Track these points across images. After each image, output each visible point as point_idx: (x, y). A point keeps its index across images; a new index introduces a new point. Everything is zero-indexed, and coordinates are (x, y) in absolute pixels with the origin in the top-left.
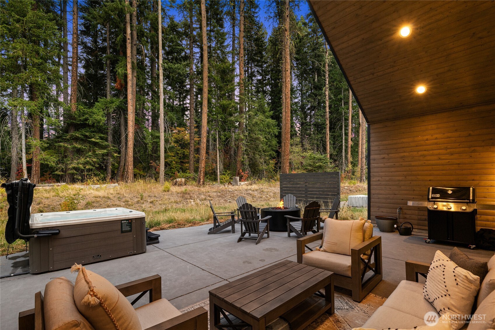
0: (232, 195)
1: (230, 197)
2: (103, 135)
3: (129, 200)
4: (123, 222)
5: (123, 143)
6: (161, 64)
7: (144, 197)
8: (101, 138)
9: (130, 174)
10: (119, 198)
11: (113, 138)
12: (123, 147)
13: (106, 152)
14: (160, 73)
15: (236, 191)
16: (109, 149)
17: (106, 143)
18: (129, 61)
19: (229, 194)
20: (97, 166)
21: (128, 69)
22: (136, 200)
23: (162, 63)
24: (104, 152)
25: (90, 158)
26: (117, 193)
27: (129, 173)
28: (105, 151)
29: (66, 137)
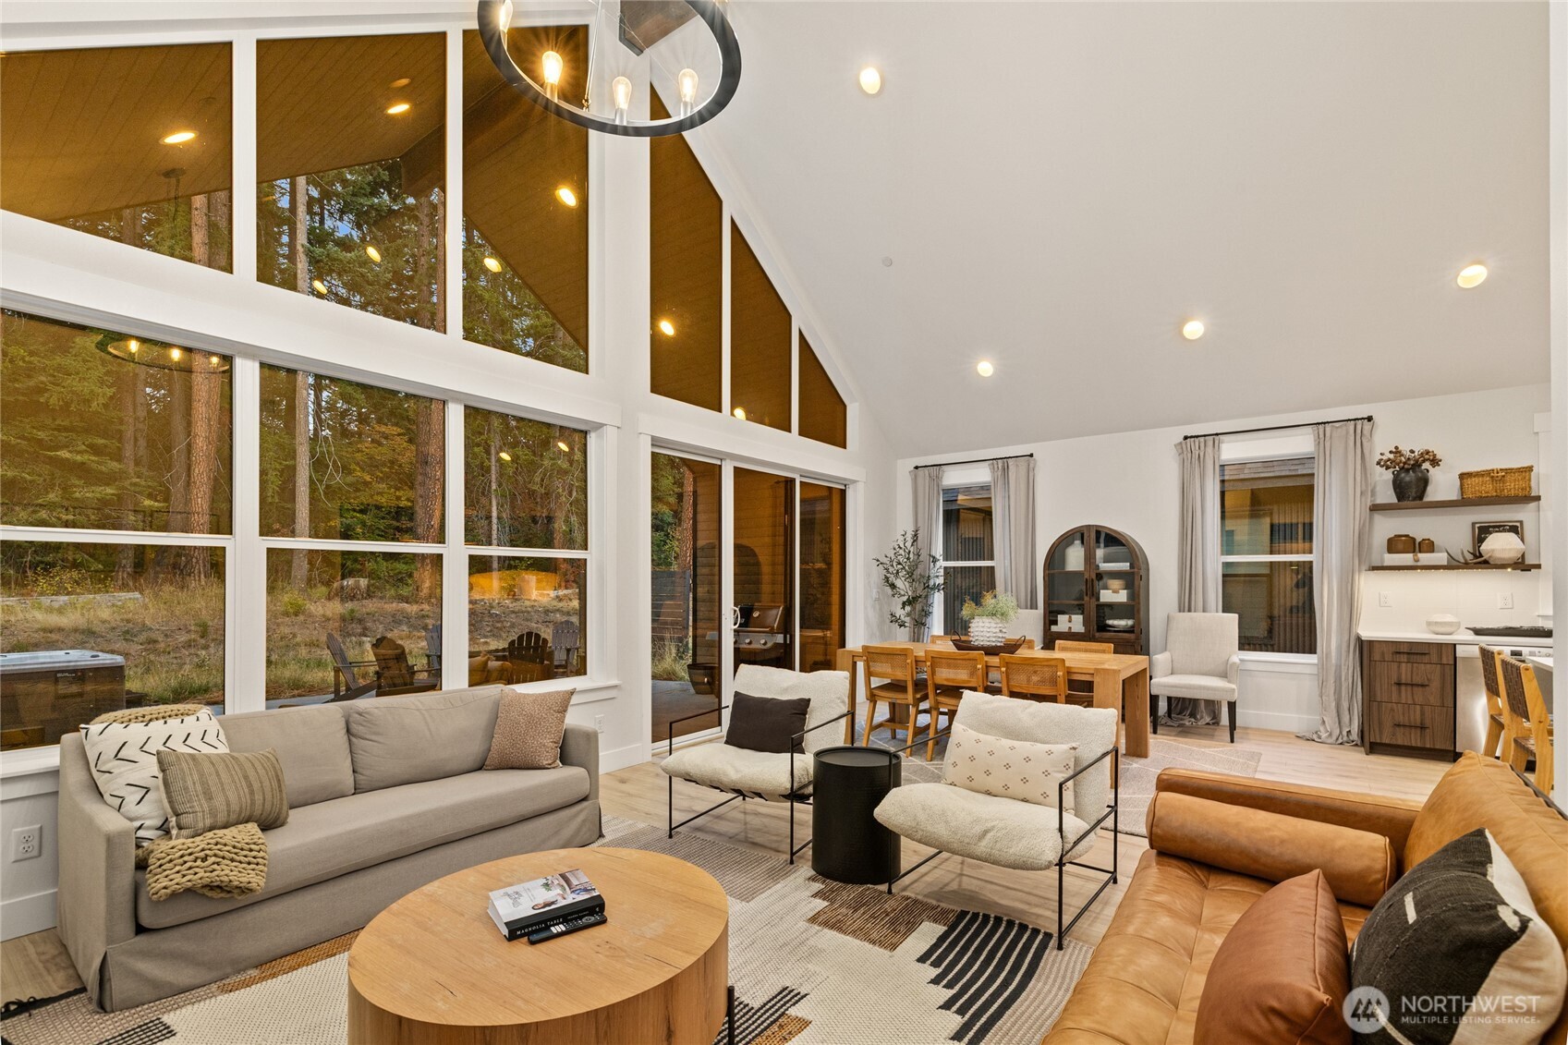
0: (499, 625)
1: (491, 631)
2: (102, 441)
3: (160, 639)
4: (60, 675)
5: (179, 467)
6: (303, 246)
7: (211, 630)
8: (95, 450)
9: (197, 562)
10: (127, 632)
11: (148, 446)
12: (178, 479)
13: (113, 494)
14: (299, 271)
15: (513, 616)
16: (127, 483)
17: (115, 465)
18: (199, 222)
19: (490, 624)
21: (194, 245)
22: (183, 638)
23: (305, 242)
24: (106, 494)
26: (122, 620)
28: (109, 490)
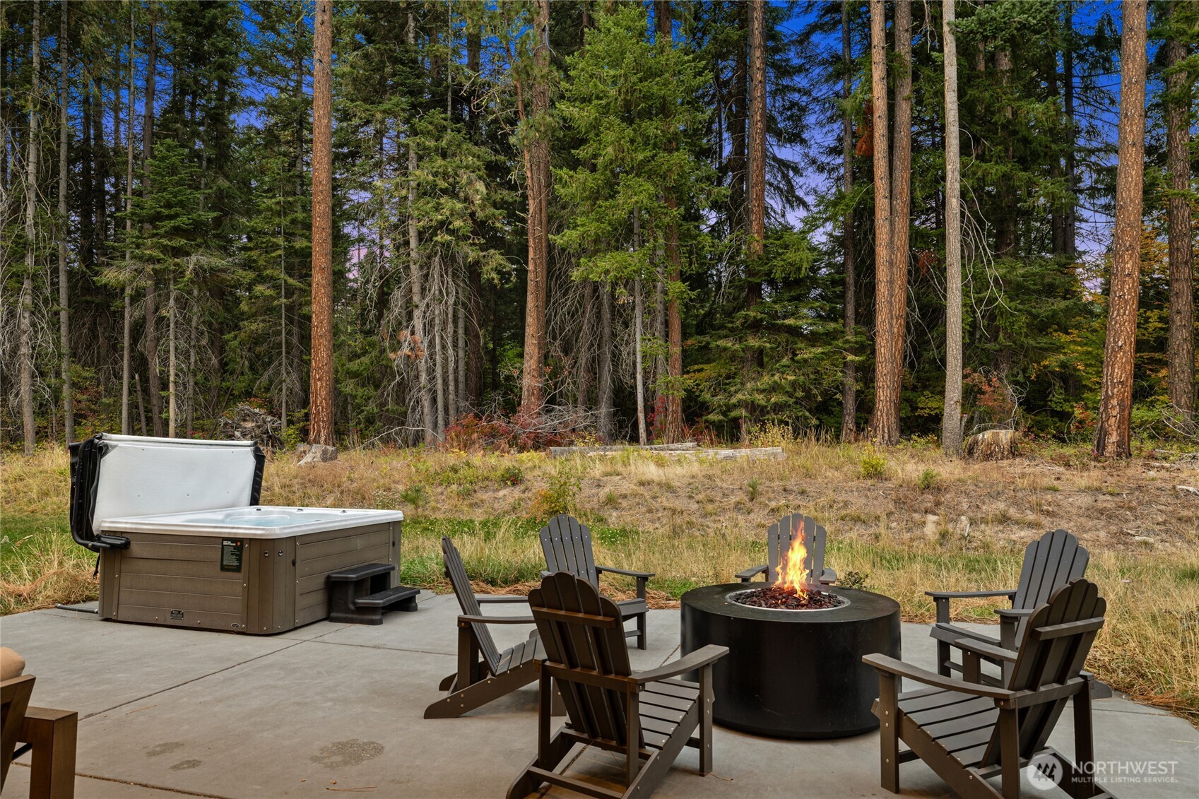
4: (225, 543)
16: (840, 342)
20: (800, 394)
22: (737, 499)
25: (783, 373)
27: (879, 413)
28: (821, 349)
29: (732, 322)
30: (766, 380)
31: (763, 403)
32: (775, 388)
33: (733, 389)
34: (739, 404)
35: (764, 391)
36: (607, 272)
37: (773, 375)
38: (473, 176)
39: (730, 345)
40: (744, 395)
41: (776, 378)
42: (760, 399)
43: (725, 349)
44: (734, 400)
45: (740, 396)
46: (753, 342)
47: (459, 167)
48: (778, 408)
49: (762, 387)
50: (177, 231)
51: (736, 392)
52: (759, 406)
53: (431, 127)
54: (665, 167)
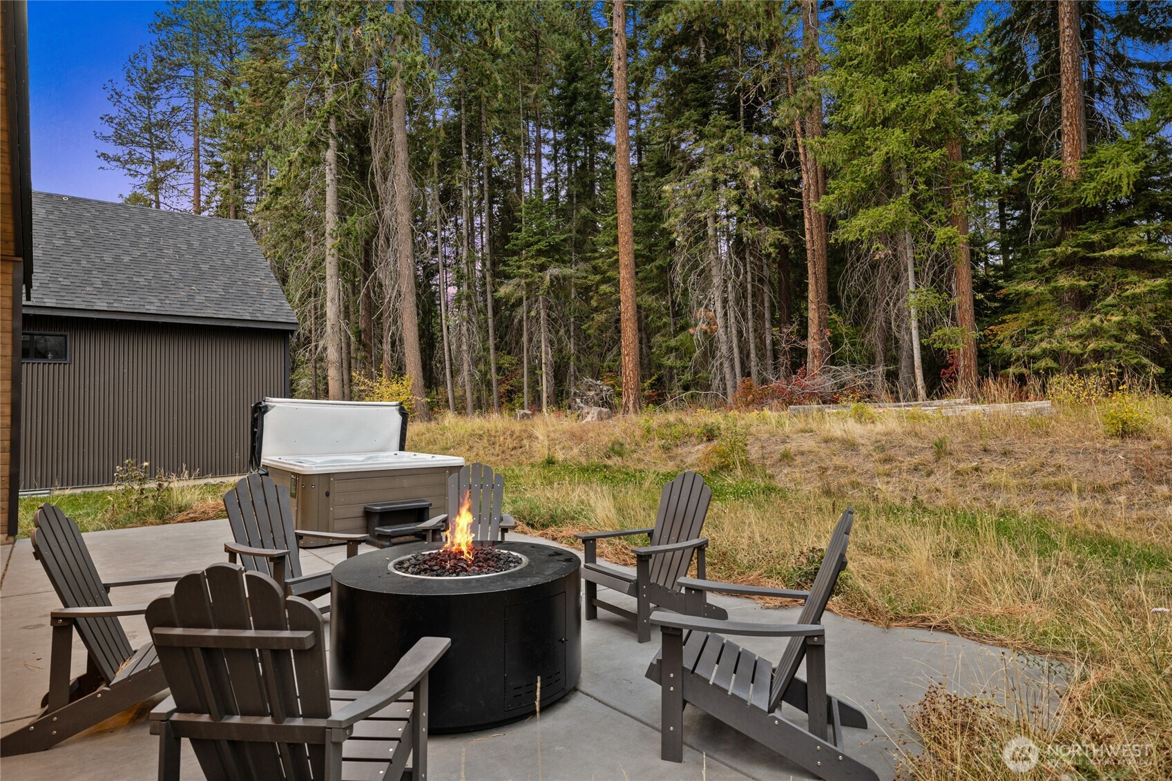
25: (1106, 314)
30: (1083, 323)
31: (1078, 351)
32: (1096, 332)
33: (1036, 338)
34: (1045, 353)
35: (1081, 336)
36: (862, 230)
37: (1092, 317)
38: (748, 164)
39: (1031, 288)
40: (1050, 343)
41: (1096, 320)
42: (1074, 347)
43: (1027, 294)
44: (1037, 350)
45: (1044, 345)
46: (1064, 281)
47: (737, 159)
48: (1098, 355)
49: (1077, 333)
50: (540, 253)
51: (1042, 340)
52: (1073, 355)
53: (714, 130)
54: (922, 111)
